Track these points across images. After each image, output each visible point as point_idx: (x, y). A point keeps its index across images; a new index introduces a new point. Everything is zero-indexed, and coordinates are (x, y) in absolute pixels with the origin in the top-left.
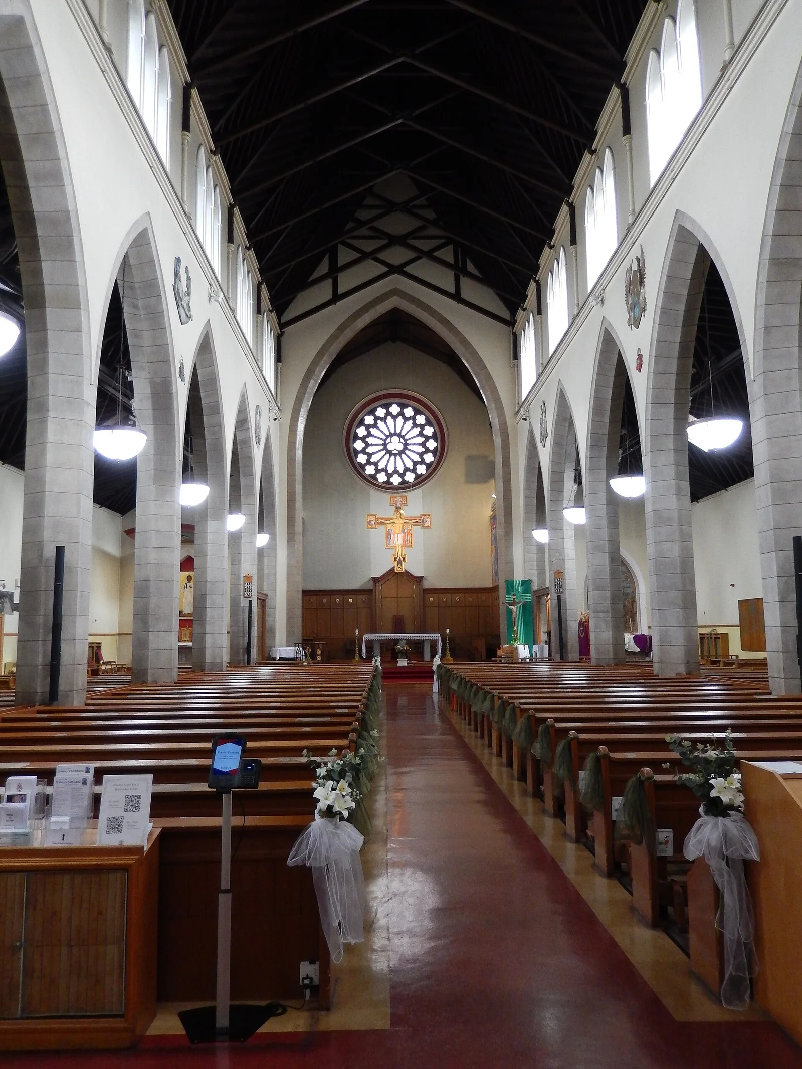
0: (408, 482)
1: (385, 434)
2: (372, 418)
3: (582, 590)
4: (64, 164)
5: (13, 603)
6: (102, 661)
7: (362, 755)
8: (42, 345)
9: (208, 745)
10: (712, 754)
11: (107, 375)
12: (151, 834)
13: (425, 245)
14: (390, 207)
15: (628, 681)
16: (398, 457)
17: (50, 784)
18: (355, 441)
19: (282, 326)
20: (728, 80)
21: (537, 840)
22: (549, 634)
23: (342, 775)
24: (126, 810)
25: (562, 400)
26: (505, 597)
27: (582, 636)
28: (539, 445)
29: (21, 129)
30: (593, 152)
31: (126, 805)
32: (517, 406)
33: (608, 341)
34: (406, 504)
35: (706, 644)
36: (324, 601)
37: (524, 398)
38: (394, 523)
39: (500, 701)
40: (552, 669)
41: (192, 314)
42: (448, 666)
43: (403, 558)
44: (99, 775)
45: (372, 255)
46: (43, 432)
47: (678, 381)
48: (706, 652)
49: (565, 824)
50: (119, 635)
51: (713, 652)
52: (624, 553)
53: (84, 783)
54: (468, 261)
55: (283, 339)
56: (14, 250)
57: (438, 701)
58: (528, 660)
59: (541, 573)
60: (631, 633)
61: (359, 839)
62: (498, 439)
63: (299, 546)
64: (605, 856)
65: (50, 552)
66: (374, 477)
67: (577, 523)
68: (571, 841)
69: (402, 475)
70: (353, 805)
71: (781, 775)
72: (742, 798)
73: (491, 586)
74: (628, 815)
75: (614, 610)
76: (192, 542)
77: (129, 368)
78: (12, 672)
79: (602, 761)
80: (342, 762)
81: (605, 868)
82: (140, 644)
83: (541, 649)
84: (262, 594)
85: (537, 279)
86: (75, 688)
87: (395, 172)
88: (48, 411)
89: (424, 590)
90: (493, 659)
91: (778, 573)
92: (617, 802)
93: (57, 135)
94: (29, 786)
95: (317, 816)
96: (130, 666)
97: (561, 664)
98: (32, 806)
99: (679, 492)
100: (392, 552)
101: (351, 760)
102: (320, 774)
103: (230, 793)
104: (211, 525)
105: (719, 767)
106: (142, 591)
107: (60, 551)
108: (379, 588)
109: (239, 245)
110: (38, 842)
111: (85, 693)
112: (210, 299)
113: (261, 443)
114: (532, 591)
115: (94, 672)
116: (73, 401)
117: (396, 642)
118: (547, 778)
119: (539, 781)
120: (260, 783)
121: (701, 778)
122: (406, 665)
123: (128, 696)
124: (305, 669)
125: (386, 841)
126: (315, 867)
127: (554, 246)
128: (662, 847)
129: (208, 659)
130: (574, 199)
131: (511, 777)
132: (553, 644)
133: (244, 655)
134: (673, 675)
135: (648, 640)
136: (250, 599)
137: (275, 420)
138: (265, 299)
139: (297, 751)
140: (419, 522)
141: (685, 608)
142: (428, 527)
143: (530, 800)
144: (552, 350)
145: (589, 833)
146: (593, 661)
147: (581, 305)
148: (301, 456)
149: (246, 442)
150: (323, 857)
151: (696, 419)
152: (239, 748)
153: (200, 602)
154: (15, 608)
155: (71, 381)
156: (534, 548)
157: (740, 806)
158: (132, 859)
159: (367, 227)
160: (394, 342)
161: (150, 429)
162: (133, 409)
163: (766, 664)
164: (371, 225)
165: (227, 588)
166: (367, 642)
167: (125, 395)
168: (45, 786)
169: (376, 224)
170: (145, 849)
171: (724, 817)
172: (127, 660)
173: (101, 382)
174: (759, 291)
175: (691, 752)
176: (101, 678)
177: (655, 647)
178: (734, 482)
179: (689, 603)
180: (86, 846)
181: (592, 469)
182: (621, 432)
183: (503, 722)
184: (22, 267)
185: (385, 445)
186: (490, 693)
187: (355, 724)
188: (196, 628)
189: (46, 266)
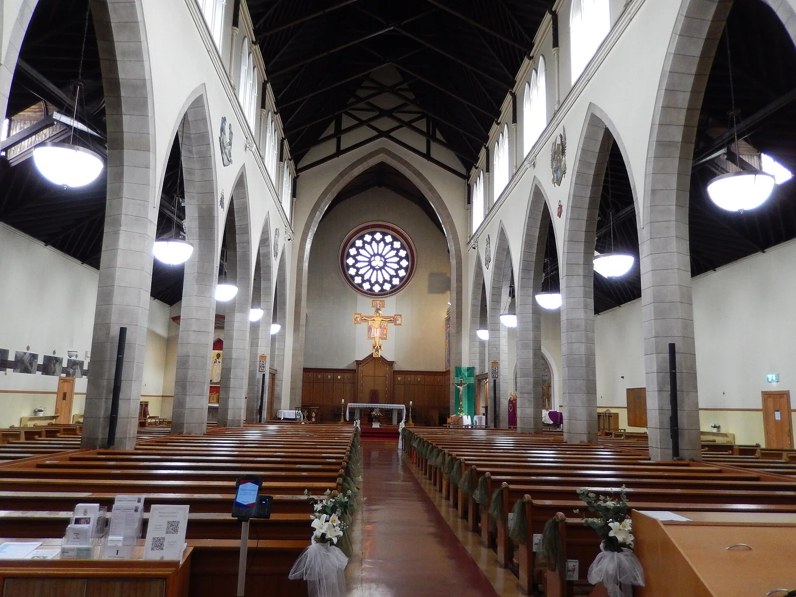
0: (386, 290)
1: (370, 254)
2: (361, 242)
3: (512, 377)
4: (144, 45)
5: (83, 369)
6: (148, 416)
7: (349, 496)
8: (120, 176)
9: (233, 484)
10: (610, 504)
11: (166, 201)
12: (185, 552)
13: (406, 118)
14: (381, 89)
15: (545, 446)
16: (379, 272)
17: (109, 510)
18: (347, 258)
19: (298, 171)
20: (629, 13)
21: (475, 565)
22: (486, 408)
23: (333, 510)
24: (167, 533)
25: (503, 235)
26: (454, 379)
27: (511, 411)
28: (484, 267)
29: (114, 19)
30: (530, 58)
31: (168, 528)
32: (468, 238)
33: (538, 194)
34: (383, 307)
35: (602, 421)
36: (319, 376)
37: (474, 231)
38: (374, 320)
39: (450, 457)
40: (488, 435)
41: (232, 159)
42: (411, 429)
43: (380, 347)
44: (148, 504)
45: (367, 123)
46: (116, 241)
47: (588, 226)
48: (602, 427)
49: (497, 554)
50: (162, 396)
51: (607, 427)
52: (544, 350)
53: (136, 510)
54: (437, 131)
55: (298, 180)
56: (102, 106)
57: (402, 455)
58: (470, 427)
59: (482, 362)
60: (547, 410)
61: (345, 560)
62: (453, 262)
63: (302, 334)
64: (527, 579)
65: (115, 332)
66: (360, 285)
67: (510, 326)
68: (501, 566)
69: (382, 285)
70: (341, 533)
71: (662, 522)
72: (632, 538)
73: (444, 371)
74: (546, 548)
75: (535, 392)
76: (223, 328)
77: (183, 197)
78: (79, 422)
79: (527, 506)
80: (334, 500)
81: (526, 588)
82: (179, 405)
83: (480, 419)
84: (273, 369)
85: (487, 146)
86: (128, 436)
87: (386, 64)
88: (120, 226)
89: (395, 372)
90: (444, 425)
91: (657, 370)
92: (537, 538)
93: (141, 25)
94: (93, 511)
95: (313, 541)
96: (170, 420)
97: (495, 431)
98: (95, 527)
99: (586, 307)
100: (372, 342)
101: (341, 498)
102: (317, 509)
103: (248, 521)
104: (238, 317)
105: (615, 514)
106: (183, 364)
107: (123, 331)
108: (361, 368)
109: (269, 111)
110: (99, 555)
111: (135, 440)
112: (246, 149)
113: (278, 257)
114: (475, 376)
115: (142, 424)
116: (140, 219)
117: (372, 409)
118: (484, 517)
119: (477, 519)
120: (271, 514)
121: (602, 522)
122: (379, 427)
123: (168, 444)
124: (303, 428)
125: (361, 562)
126: (310, 581)
127: (500, 123)
128: (570, 573)
129: (230, 417)
130: (516, 90)
131: (456, 516)
132: (489, 416)
133: (256, 416)
134: (578, 442)
135: (559, 415)
136: (264, 373)
137: (289, 240)
138: (286, 150)
139: (300, 491)
140: (393, 320)
141: (588, 393)
142: (400, 325)
143: (470, 534)
144: (496, 198)
145: (515, 560)
146: (519, 430)
147: (518, 167)
148: (307, 268)
149: (267, 256)
150: (316, 573)
151: (599, 254)
152: (257, 487)
153: (226, 373)
154: (84, 373)
155: (140, 204)
156: (477, 344)
157: (630, 544)
158: (170, 571)
159: (363, 102)
160: (380, 186)
161: (196, 242)
162: (184, 227)
163: (647, 437)
164: (367, 101)
165: (247, 364)
166: (350, 409)
167: (179, 217)
168: (105, 512)
169: (371, 100)
170: (181, 563)
171: (618, 552)
172: (168, 415)
173: (161, 205)
174: (648, 164)
175: (596, 502)
176: (147, 429)
177: (565, 421)
178: (626, 301)
179: (591, 390)
180: (135, 559)
181: (522, 287)
182: (545, 261)
183: (452, 474)
184: (108, 119)
185: (370, 262)
186: (442, 451)
187: (342, 471)
188: (222, 394)
189: (126, 119)
